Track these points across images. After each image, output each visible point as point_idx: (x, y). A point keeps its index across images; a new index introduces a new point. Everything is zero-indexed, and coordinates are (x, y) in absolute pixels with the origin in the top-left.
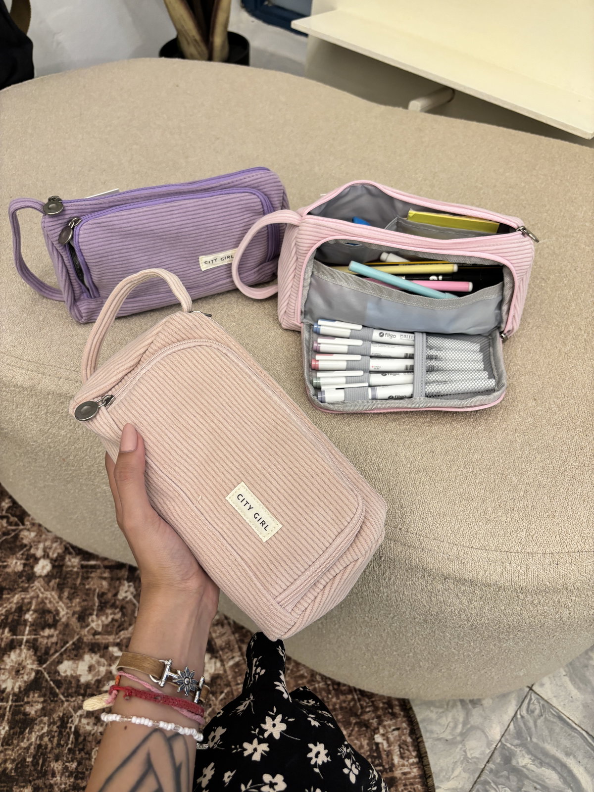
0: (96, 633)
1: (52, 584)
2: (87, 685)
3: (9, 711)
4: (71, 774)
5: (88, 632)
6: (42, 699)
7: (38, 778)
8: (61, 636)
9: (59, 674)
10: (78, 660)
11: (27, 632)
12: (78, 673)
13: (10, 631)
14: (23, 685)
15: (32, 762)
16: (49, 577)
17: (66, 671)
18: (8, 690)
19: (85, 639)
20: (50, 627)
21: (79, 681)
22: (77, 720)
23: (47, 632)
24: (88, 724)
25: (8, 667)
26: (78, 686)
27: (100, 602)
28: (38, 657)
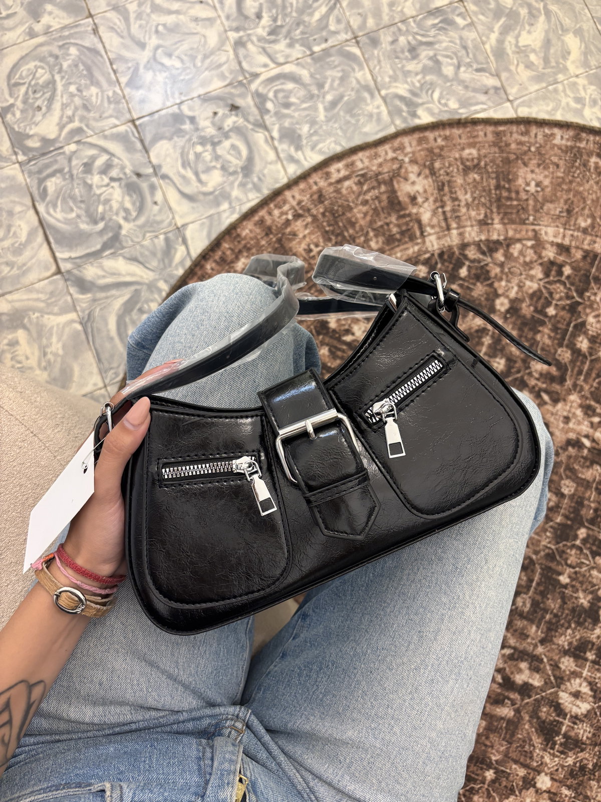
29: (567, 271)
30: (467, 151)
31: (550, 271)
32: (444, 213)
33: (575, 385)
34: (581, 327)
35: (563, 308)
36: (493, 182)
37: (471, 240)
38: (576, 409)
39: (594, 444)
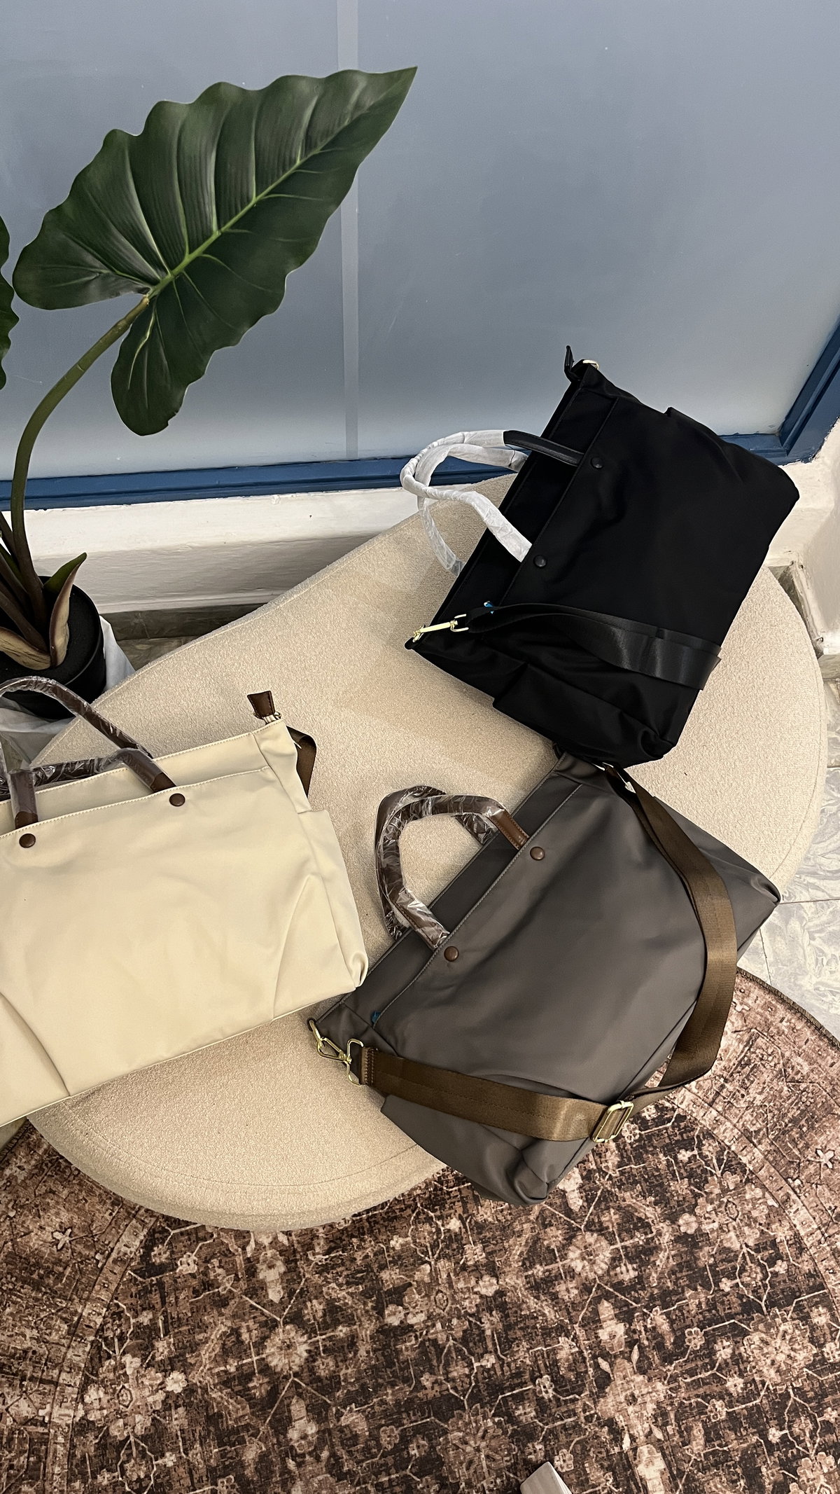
0: (237, 1279)
1: (192, 1361)
2: (287, 1262)
3: (325, 1334)
4: (363, 1240)
5: (236, 1288)
6: (309, 1304)
7: (372, 1271)
8: (246, 1318)
9: (283, 1297)
10: (265, 1284)
11: (250, 1360)
12: (278, 1277)
13: (251, 1380)
14: (300, 1333)
15: (361, 1284)
16: (186, 1369)
17: (279, 1292)
18: (306, 1347)
19: (245, 1287)
20: (239, 1335)
21: (285, 1273)
22: (317, 1257)
23: (245, 1336)
24: (319, 1244)
25: (287, 1361)
26: (289, 1271)
27: (204, 1290)
28: (271, 1331)
29: (781, 1267)
30: (800, 1060)
31: (765, 1249)
32: (723, 1087)
33: (674, 1379)
34: (738, 1334)
35: (741, 1297)
36: (795, 1112)
37: (721, 1137)
38: (652, 1401)
39: (631, 1453)
